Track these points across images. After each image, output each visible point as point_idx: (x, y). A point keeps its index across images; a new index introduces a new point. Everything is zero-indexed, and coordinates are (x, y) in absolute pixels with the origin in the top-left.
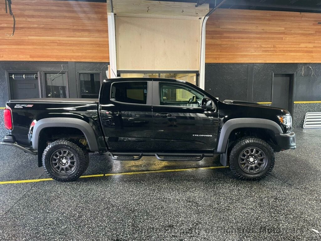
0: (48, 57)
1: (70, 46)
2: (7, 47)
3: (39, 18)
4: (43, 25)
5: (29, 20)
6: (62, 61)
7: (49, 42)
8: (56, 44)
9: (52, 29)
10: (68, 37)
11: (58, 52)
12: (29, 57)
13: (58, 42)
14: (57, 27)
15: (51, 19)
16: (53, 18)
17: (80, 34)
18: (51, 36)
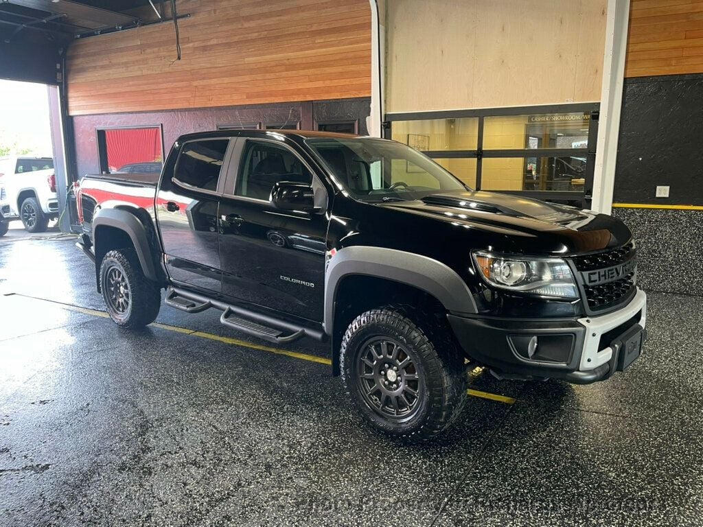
0: (271, 94)
1: (304, 69)
2: (218, 82)
3: (259, 19)
4: (266, 33)
5: (246, 25)
6: (292, 101)
7: (273, 64)
8: (284, 68)
9: (277, 37)
10: (301, 50)
11: (286, 82)
12: (245, 97)
13: (287, 62)
14: (286, 33)
15: (278, 18)
16: (280, 15)
17: (322, 41)
18: (276, 53)
